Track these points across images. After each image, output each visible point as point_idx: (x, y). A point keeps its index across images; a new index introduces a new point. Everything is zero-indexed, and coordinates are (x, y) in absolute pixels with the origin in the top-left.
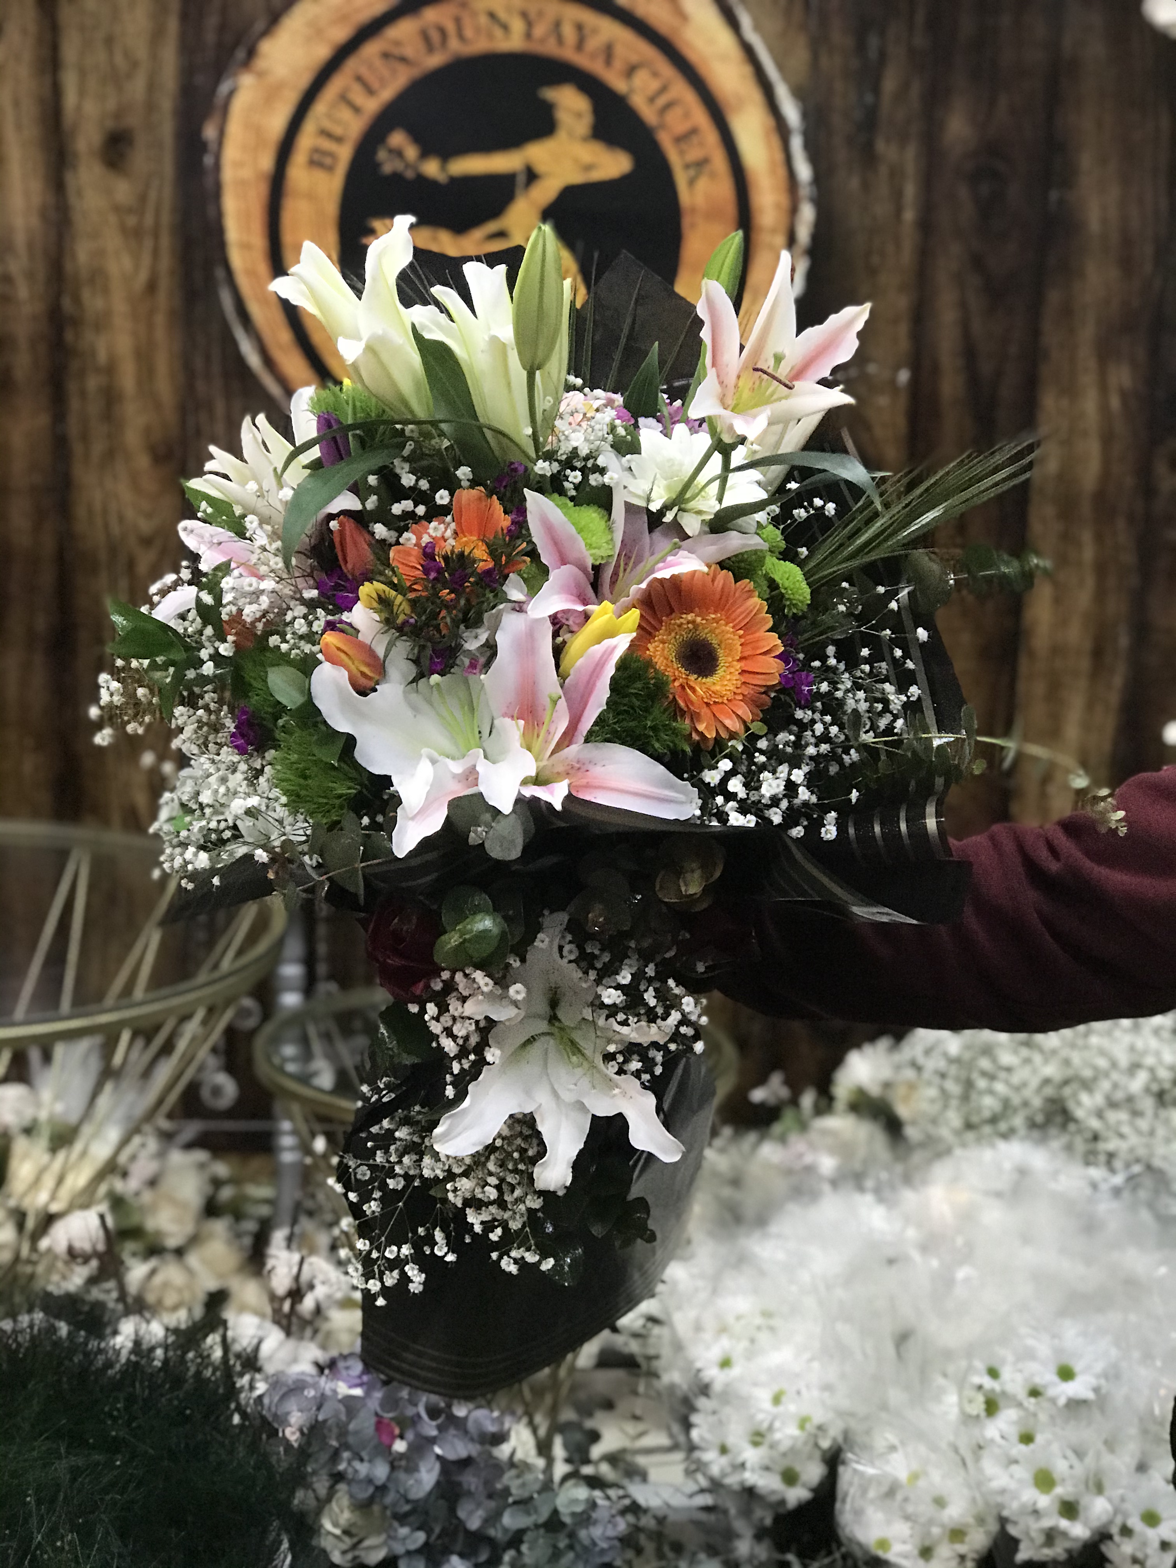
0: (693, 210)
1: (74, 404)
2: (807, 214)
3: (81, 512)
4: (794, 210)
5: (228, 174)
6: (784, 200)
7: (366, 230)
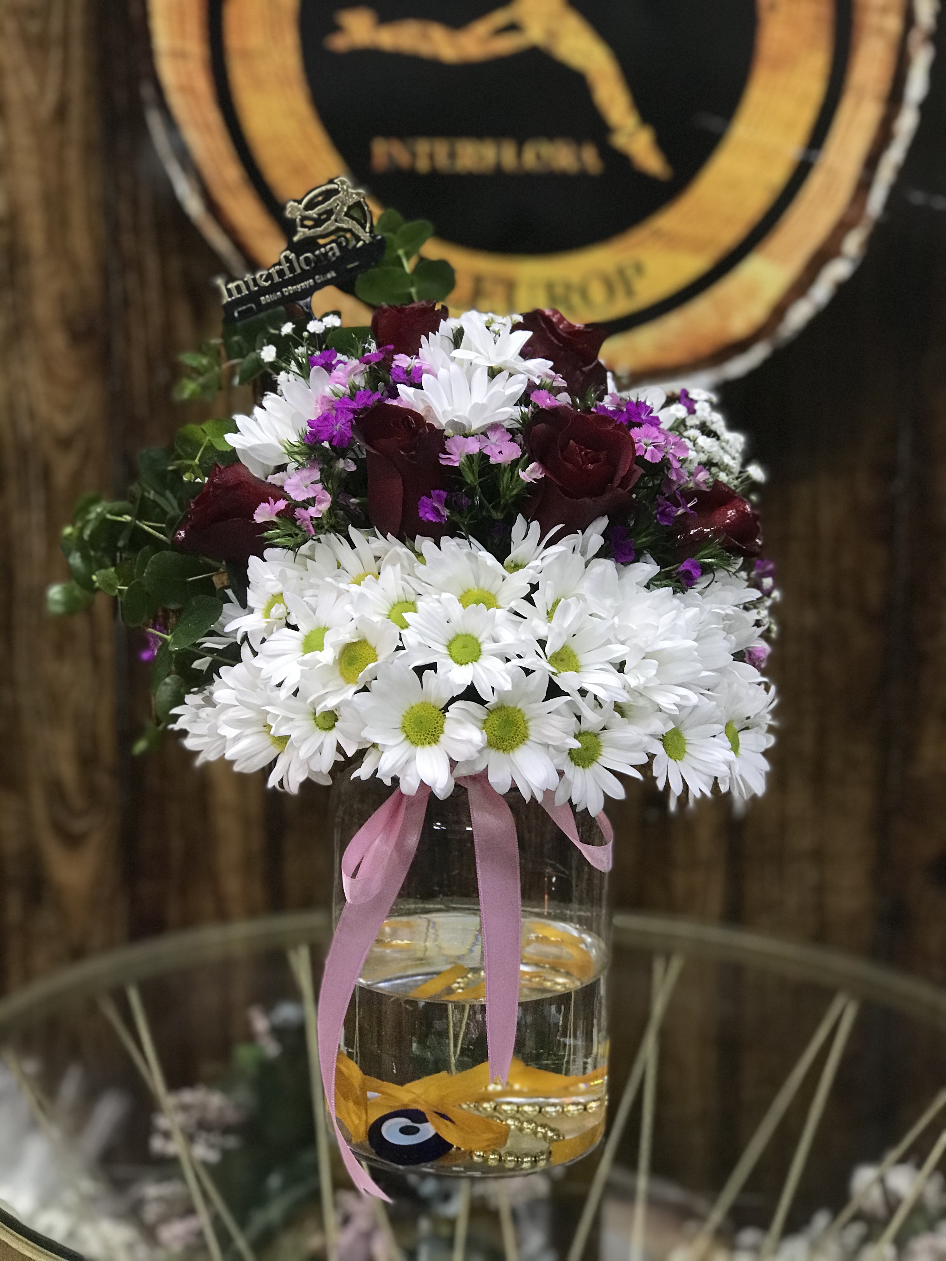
7: (336, 28)
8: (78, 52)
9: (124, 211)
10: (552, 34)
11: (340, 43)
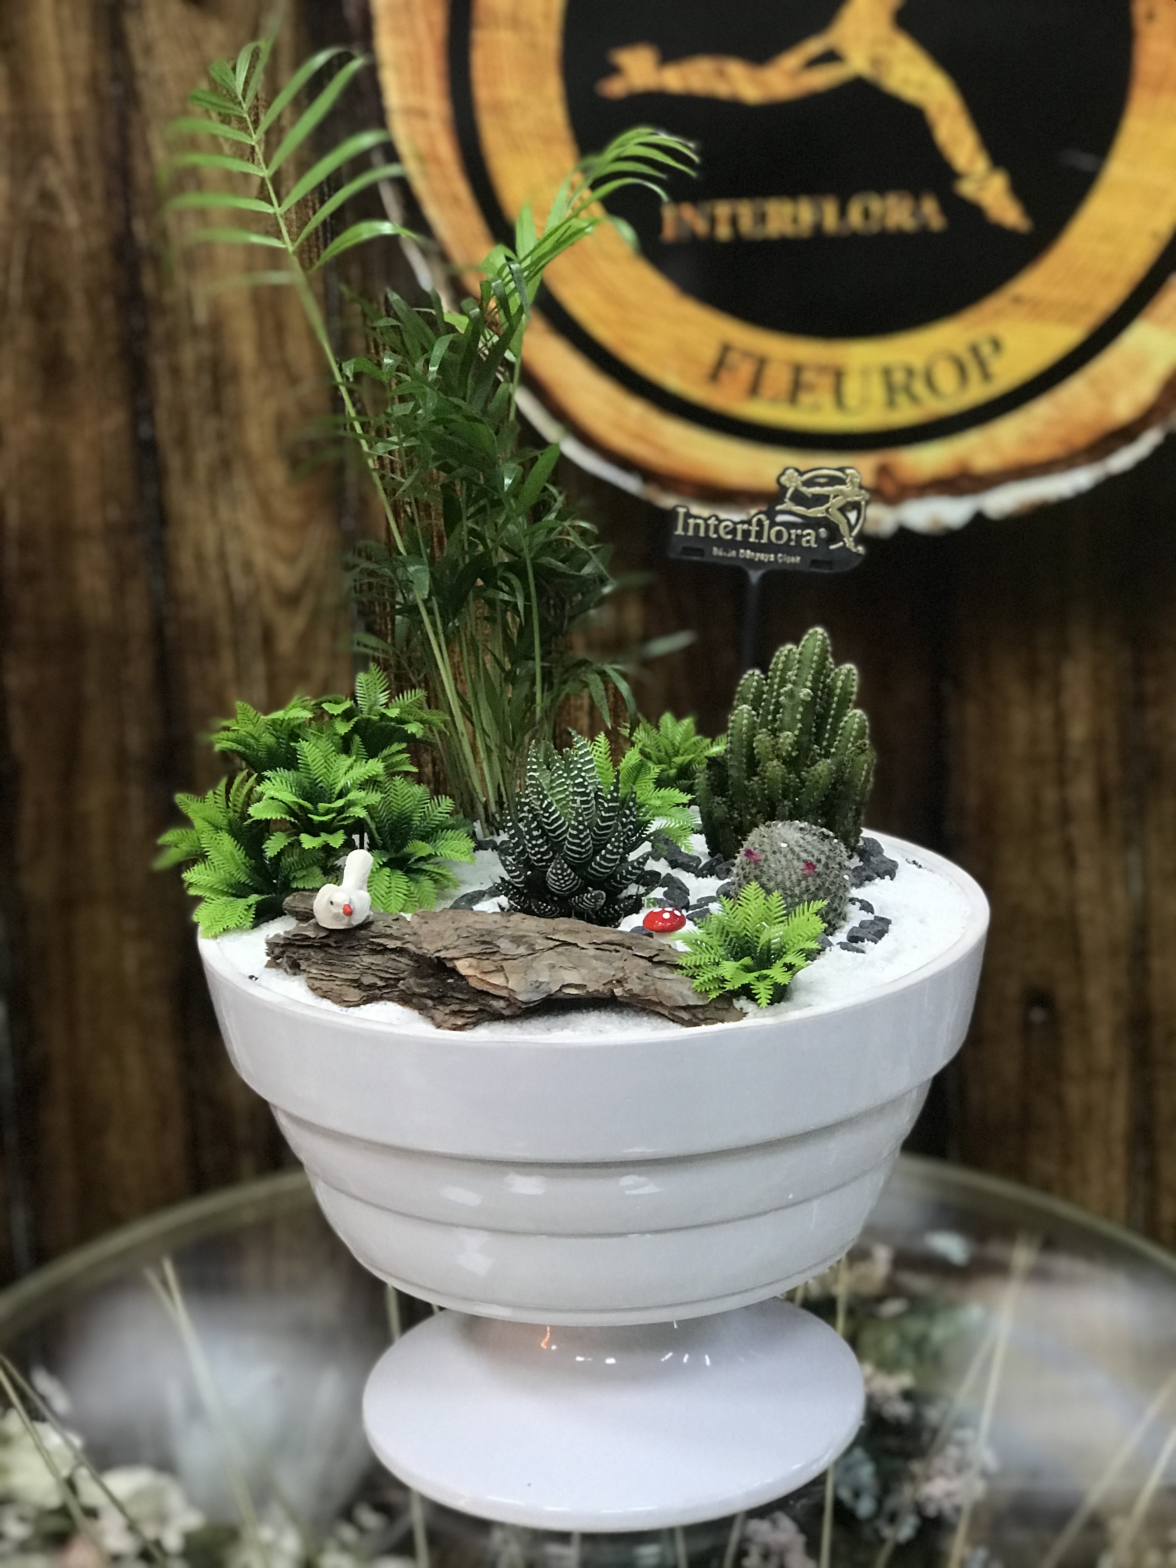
1: (164, 390)
3: (185, 560)
7: (612, 70)
10: (879, 63)
11: (615, 88)
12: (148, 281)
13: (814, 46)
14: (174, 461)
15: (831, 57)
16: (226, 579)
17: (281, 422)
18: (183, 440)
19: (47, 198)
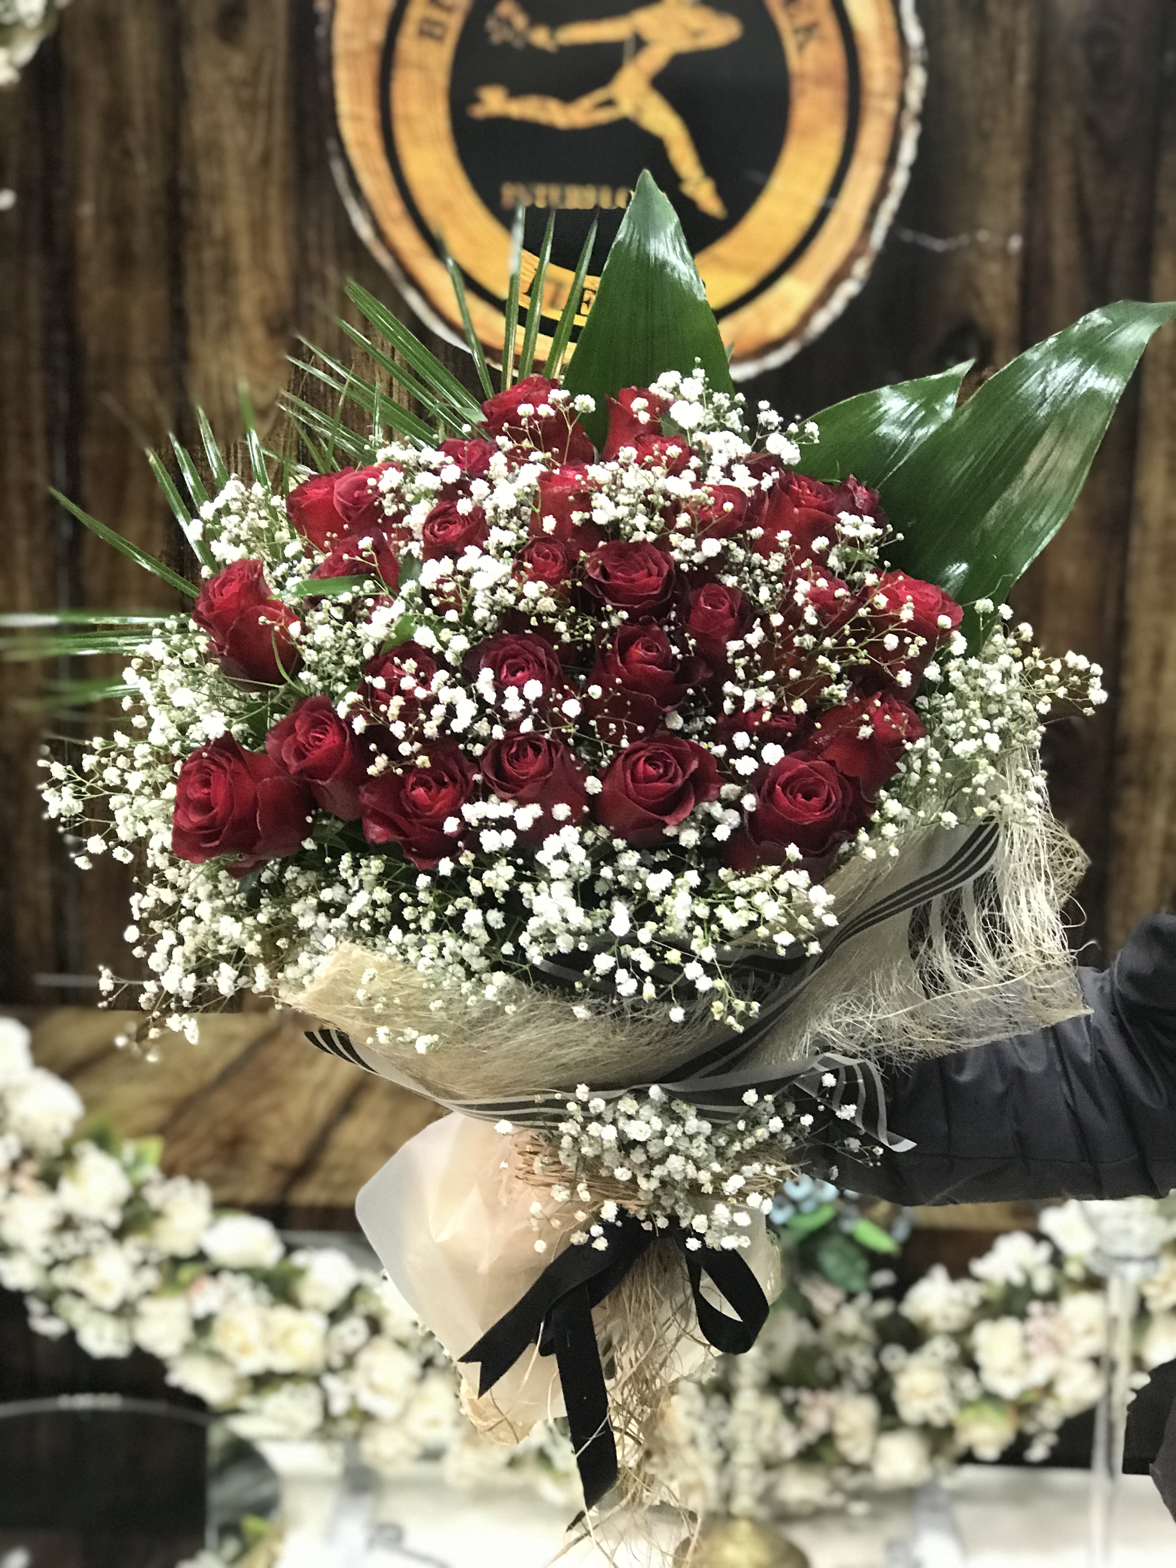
0: (802, 76)
1: (191, 278)
2: (918, 78)
3: (196, 382)
4: (904, 74)
5: (340, 45)
6: (894, 64)
7: (476, 100)
8: (279, 113)
9: (312, 237)
10: (639, 109)
11: (479, 112)
12: (186, 208)
13: (600, 95)
14: (194, 320)
15: (609, 103)
16: (222, 398)
17: (263, 301)
18: (202, 309)
19: (127, 153)
